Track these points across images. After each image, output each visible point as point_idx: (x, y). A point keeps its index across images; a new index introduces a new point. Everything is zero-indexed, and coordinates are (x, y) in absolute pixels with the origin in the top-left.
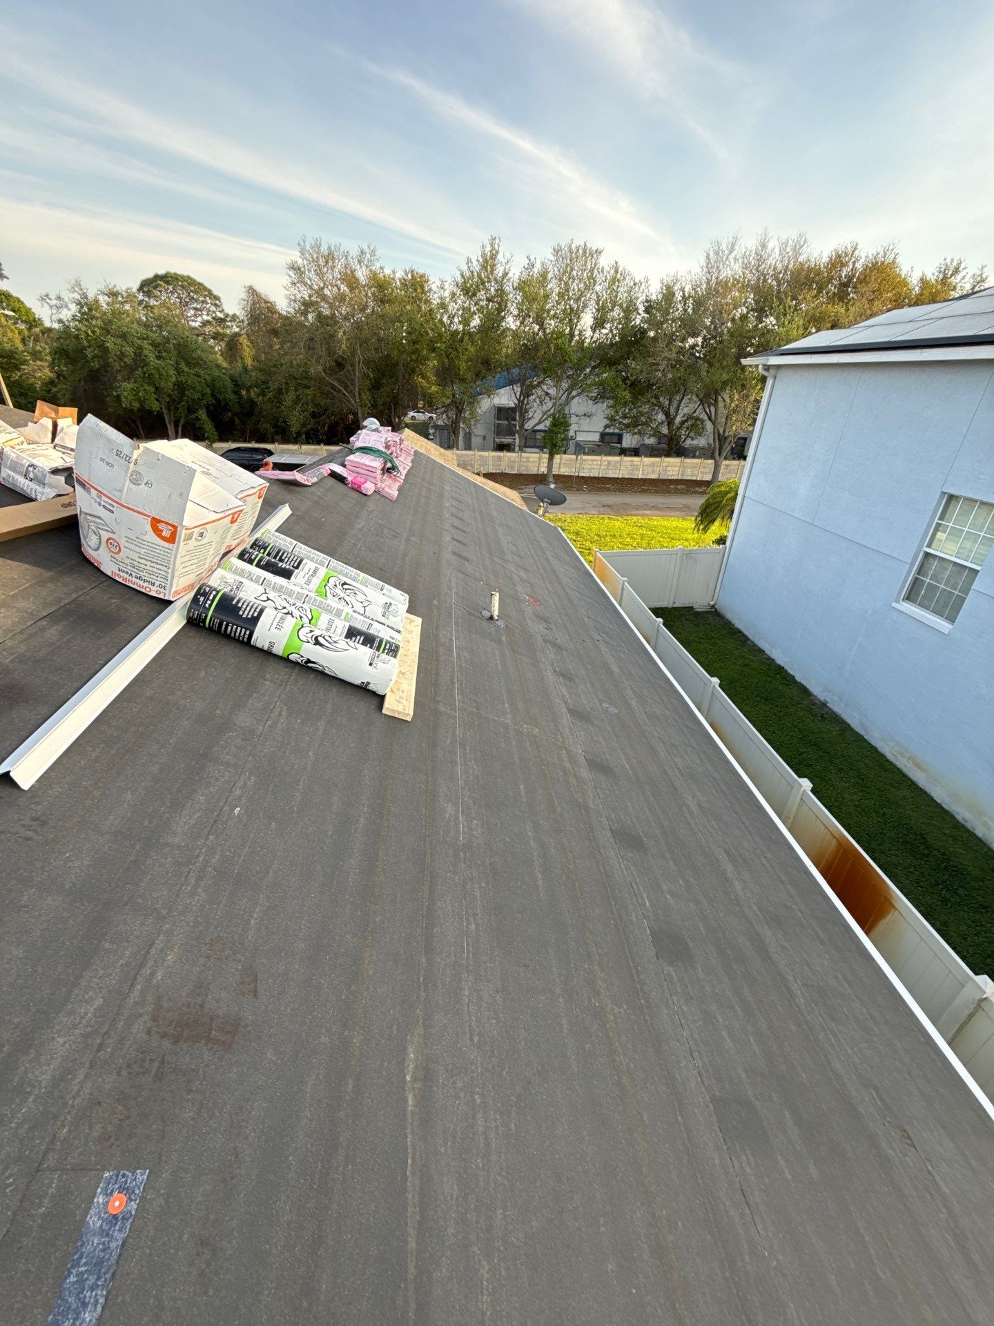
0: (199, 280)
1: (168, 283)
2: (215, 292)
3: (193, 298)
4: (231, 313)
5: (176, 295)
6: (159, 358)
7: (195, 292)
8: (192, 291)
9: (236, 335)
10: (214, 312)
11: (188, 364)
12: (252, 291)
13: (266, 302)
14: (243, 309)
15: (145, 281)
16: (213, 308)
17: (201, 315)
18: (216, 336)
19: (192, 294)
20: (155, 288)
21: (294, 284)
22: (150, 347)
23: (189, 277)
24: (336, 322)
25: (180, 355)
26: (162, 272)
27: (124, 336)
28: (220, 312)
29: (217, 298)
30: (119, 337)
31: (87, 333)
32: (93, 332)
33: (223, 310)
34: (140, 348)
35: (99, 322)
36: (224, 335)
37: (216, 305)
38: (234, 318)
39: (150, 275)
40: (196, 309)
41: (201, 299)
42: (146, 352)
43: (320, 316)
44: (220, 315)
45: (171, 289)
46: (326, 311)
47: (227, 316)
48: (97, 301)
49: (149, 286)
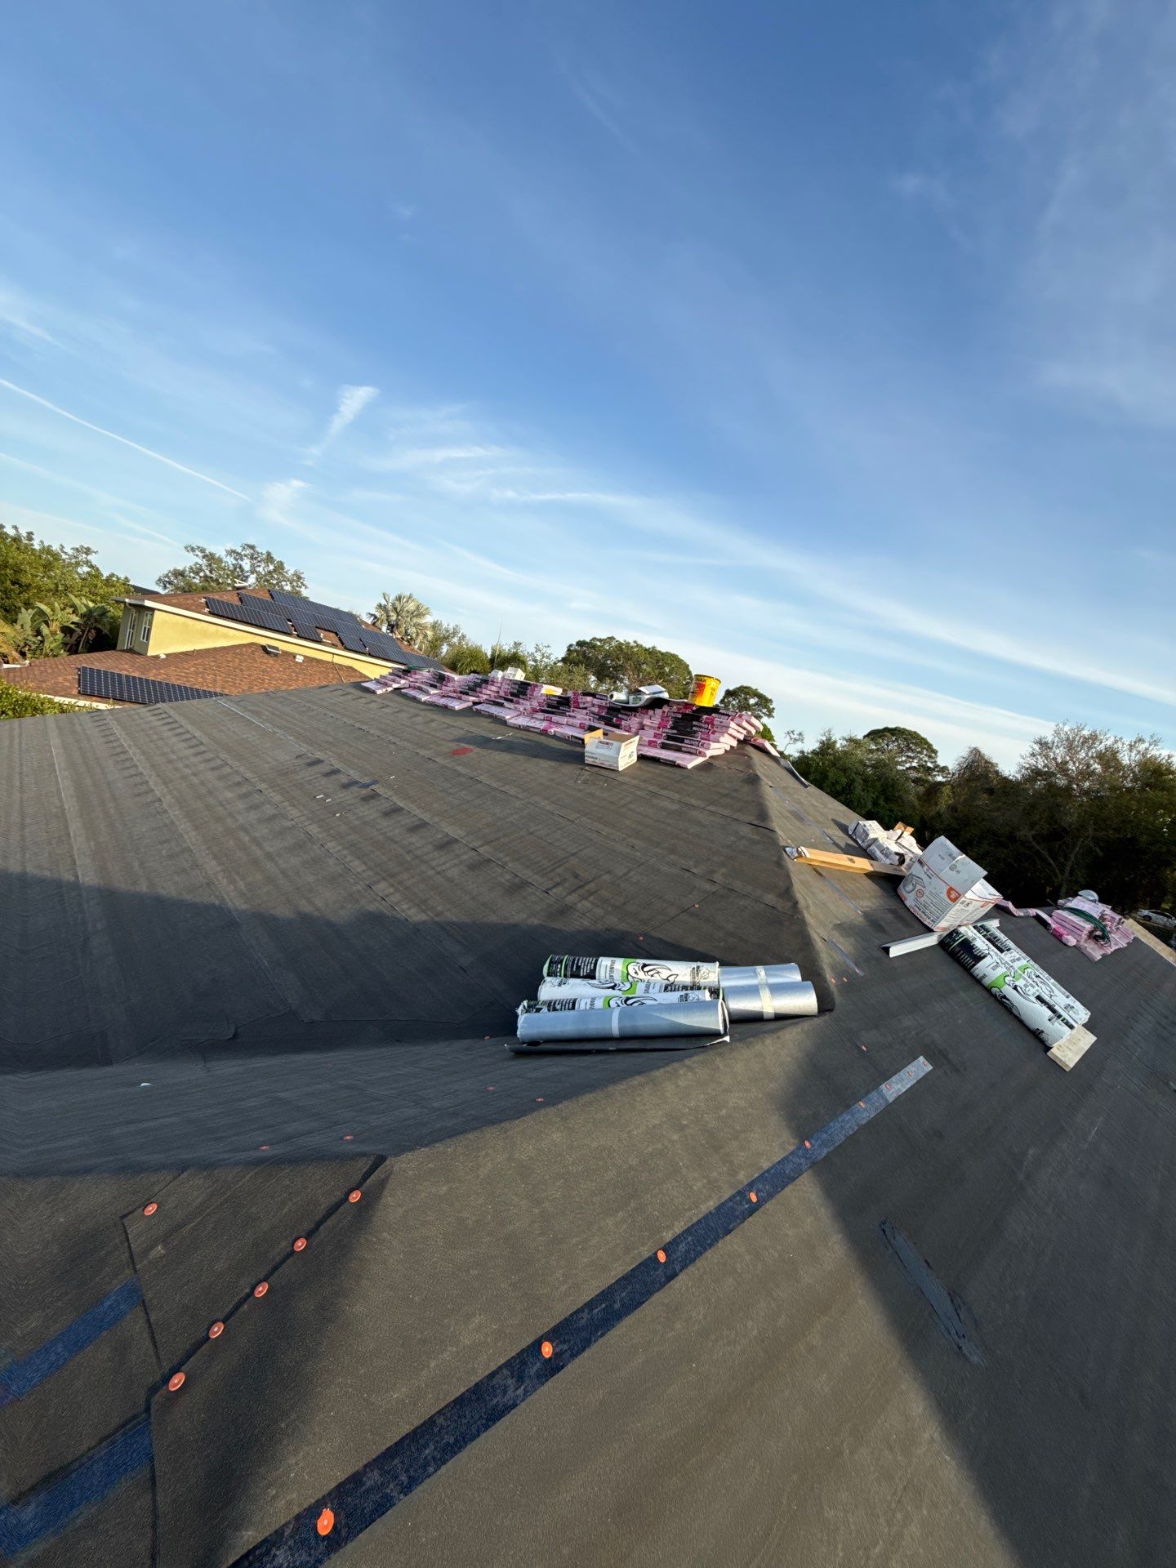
0: (923, 736)
1: (893, 735)
2: (935, 747)
3: (910, 748)
4: (942, 765)
5: (896, 744)
6: (863, 790)
7: (915, 744)
8: (913, 743)
9: (940, 783)
10: (926, 761)
11: (887, 800)
12: (976, 752)
13: (986, 762)
14: (959, 764)
15: (874, 731)
16: (926, 759)
17: (911, 762)
18: (916, 781)
19: (911, 745)
20: (880, 737)
21: (1033, 755)
22: (861, 782)
23: (915, 733)
24: (1070, 796)
25: (883, 791)
26: (892, 726)
27: (845, 770)
28: (932, 763)
29: (935, 752)
30: (841, 770)
31: (818, 764)
32: (823, 764)
33: (935, 762)
34: (853, 781)
35: (832, 757)
36: (927, 781)
37: (930, 757)
38: (943, 770)
39: (881, 727)
40: (908, 757)
41: (919, 750)
42: (856, 785)
43: (1051, 786)
44: (929, 765)
45: (894, 739)
46: (1062, 782)
47: (938, 766)
48: (835, 742)
49: (875, 735)
